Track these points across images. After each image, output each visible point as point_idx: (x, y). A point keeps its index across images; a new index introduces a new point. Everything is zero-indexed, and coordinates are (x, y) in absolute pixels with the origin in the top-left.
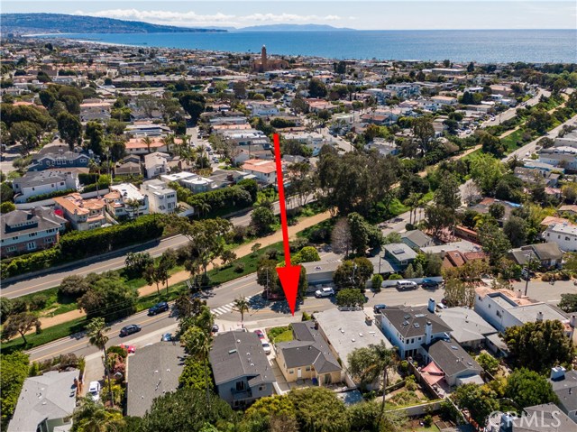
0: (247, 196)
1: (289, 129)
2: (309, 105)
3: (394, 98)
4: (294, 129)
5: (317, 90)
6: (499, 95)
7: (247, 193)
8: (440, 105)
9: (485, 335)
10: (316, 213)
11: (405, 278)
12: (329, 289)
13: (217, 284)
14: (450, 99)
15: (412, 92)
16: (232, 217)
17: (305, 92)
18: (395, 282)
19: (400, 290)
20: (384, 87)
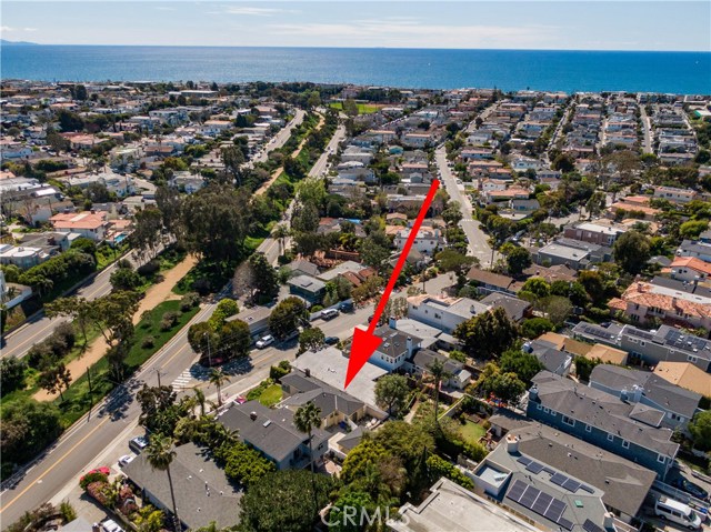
0: (90, 259)
1: (63, 172)
2: (69, 142)
3: (165, 126)
4: (69, 171)
5: (69, 122)
6: (268, 117)
7: (89, 256)
8: (219, 131)
9: (436, 337)
10: (176, 263)
11: (324, 307)
12: (268, 337)
13: (137, 368)
14: (226, 123)
15: (181, 118)
16: (79, 288)
17: (56, 126)
18: (319, 314)
19: (327, 320)
20: (147, 114)
